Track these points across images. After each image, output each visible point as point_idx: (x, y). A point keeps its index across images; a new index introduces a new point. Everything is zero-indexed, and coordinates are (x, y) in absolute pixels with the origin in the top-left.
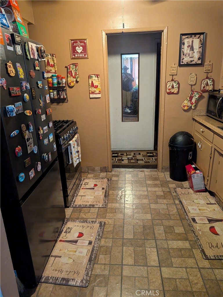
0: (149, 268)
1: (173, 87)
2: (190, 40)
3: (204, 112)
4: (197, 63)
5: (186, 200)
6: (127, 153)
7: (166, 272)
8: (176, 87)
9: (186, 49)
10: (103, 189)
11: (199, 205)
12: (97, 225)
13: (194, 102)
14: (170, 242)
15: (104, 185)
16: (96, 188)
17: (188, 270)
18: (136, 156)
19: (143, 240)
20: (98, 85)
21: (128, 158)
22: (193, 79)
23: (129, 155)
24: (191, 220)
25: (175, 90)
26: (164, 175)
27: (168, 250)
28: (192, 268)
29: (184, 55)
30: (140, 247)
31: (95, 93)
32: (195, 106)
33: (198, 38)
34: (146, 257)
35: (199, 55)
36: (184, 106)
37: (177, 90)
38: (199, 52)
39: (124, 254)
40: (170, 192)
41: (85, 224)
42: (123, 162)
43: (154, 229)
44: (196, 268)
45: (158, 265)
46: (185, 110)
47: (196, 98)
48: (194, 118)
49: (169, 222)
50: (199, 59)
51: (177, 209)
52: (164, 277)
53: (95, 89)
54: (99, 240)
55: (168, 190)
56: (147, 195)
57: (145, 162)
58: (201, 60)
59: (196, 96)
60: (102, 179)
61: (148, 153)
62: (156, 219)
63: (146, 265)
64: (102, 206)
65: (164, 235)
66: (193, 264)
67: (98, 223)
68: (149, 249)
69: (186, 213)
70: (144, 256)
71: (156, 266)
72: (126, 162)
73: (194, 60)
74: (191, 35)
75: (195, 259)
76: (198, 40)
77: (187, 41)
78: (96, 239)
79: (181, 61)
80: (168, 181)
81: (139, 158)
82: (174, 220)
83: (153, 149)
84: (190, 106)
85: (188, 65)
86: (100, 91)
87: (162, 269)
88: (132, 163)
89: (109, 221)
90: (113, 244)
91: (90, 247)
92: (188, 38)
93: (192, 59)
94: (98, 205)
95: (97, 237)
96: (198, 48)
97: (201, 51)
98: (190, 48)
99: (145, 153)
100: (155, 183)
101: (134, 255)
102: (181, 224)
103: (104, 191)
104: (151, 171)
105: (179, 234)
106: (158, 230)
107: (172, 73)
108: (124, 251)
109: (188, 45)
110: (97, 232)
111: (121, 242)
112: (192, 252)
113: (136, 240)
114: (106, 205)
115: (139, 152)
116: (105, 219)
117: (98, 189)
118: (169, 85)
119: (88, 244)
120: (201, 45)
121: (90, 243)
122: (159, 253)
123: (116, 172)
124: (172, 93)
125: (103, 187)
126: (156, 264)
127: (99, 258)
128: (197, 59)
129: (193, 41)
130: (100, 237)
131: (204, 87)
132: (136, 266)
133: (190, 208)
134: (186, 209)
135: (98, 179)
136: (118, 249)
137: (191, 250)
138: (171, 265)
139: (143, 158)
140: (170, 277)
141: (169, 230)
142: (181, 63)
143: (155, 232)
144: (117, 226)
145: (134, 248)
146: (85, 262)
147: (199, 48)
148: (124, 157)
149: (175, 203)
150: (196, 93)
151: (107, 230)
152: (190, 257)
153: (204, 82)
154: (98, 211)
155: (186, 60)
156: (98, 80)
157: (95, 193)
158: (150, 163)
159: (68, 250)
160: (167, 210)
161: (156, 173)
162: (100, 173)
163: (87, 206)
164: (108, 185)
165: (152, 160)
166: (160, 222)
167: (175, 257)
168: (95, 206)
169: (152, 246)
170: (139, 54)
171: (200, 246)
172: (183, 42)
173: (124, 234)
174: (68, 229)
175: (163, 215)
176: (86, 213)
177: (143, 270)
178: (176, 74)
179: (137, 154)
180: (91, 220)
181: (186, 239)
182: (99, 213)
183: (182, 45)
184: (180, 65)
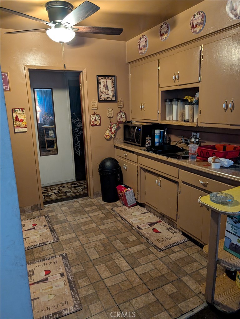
0: (125, 273)
1: (95, 120)
2: (105, 81)
3: (122, 140)
4: (112, 99)
5: (125, 215)
6: (50, 188)
7: (139, 270)
8: (98, 120)
9: (102, 88)
10: (45, 226)
11: (137, 216)
12: (59, 258)
13: (114, 132)
14: (130, 249)
15: (44, 222)
16: (36, 227)
17: (153, 262)
18: (62, 190)
19: (109, 255)
20: (23, 119)
21: (54, 193)
22: (111, 113)
23: (54, 190)
24: (137, 229)
25: (98, 122)
26: (97, 201)
27: (132, 255)
28: (155, 260)
29: (101, 92)
30: (109, 261)
31: (20, 127)
32: (115, 135)
33: (111, 80)
34: (118, 266)
35: (113, 93)
36: (107, 136)
37: (99, 122)
38: (113, 91)
39: (99, 271)
40: (109, 212)
41: (46, 262)
42: (51, 197)
43: (112, 244)
44: (157, 259)
45: (130, 268)
46: (107, 140)
47: (115, 129)
48: (115, 145)
49: (121, 235)
50: (113, 96)
51: (123, 224)
52: (139, 274)
53: (20, 123)
54: (69, 269)
55: (107, 211)
56: (92, 220)
57: (73, 193)
58: (114, 97)
59: (114, 127)
60: (38, 217)
61: (72, 184)
62: (110, 236)
63: (121, 272)
64: (54, 241)
65: (123, 246)
66: (154, 258)
67: (59, 256)
68: (118, 260)
69: (131, 225)
70: (116, 266)
71: (129, 270)
72: (54, 197)
73: (109, 97)
74: (105, 77)
75: (154, 254)
76: (111, 81)
77: (103, 82)
78: (66, 270)
79: (100, 97)
80: (103, 204)
81: (66, 191)
82: (124, 233)
83: (75, 180)
84: (111, 135)
85: (105, 101)
86: (26, 125)
87: (135, 269)
88: (61, 196)
89: (69, 251)
90: (84, 267)
91: (65, 278)
92: (103, 78)
93: (108, 96)
94: (49, 241)
95: (66, 268)
96: (111, 87)
97: (114, 90)
98: (105, 87)
99: (70, 185)
100: (93, 209)
101: (108, 268)
102: (132, 234)
103: (47, 227)
104: (84, 200)
105: (134, 241)
106: (117, 244)
107: (94, 108)
108: (97, 269)
109: (103, 85)
110: (63, 264)
111: (91, 264)
112: (149, 250)
113: (103, 257)
114: (57, 239)
115: (62, 185)
116: (64, 251)
117: (40, 227)
118: (92, 118)
119: (61, 277)
120: (114, 85)
121: (62, 275)
122: (127, 259)
123: (49, 208)
124: (96, 124)
125: (44, 224)
126: (129, 268)
127: (78, 284)
128: (112, 96)
129: (107, 82)
130: (68, 266)
131: (119, 119)
132: (114, 276)
133: (132, 220)
134: (129, 222)
135: (33, 218)
136: (91, 270)
137: (147, 249)
138: (140, 265)
139: (70, 190)
140: (144, 272)
141: (125, 241)
142: (100, 99)
143: (115, 246)
144: (79, 253)
145: (105, 264)
146: (67, 291)
147: (113, 87)
148: (50, 192)
149: (118, 220)
150: (114, 124)
151: (72, 259)
152: (149, 254)
153: (119, 115)
154: (52, 246)
155: (103, 96)
156: (23, 113)
157: (38, 232)
158: (78, 193)
159: (43, 289)
160: (115, 227)
161: (89, 200)
162: (32, 213)
163: (37, 246)
164: (48, 221)
165: (80, 190)
166: (115, 237)
167: (140, 258)
168: (46, 243)
169: (118, 256)
170: (52, 89)
171: (153, 244)
172: (99, 82)
173: (90, 257)
174: (30, 272)
175: (114, 232)
176: (40, 252)
177: (121, 276)
178: (97, 108)
179: (61, 187)
180: (50, 256)
181: (141, 243)
182: (54, 248)
183: (99, 84)
184: (99, 101)
